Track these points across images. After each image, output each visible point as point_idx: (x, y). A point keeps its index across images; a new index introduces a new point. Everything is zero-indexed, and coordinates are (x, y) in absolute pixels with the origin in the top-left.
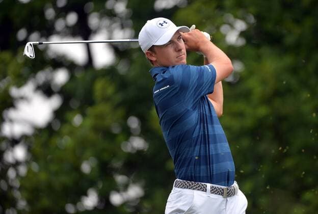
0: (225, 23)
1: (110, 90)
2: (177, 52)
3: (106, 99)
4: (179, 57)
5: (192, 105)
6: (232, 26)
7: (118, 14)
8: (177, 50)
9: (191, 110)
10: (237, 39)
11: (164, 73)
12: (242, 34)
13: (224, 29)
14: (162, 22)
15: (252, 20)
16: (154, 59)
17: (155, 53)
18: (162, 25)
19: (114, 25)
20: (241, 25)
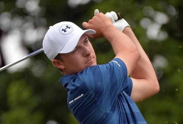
0: (145, 17)
1: (26, 94)
2: (85, 57)
3: (22, 104)
4: (88, 62)
5: (110, 108)
6: (152, 19)
7: (29, 13)
8: (85, 55)
9: (111, 112)
10: (159, 33)
11: (74, 81)
12: (164, 27)
13: (144, 22)
14: (64, 28)
15: (174, 12)
16: (62, 67)
17: (63, 61)
18: (65, 31)
19: (27, 25)
20: (162, 18)
